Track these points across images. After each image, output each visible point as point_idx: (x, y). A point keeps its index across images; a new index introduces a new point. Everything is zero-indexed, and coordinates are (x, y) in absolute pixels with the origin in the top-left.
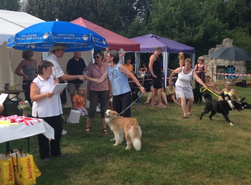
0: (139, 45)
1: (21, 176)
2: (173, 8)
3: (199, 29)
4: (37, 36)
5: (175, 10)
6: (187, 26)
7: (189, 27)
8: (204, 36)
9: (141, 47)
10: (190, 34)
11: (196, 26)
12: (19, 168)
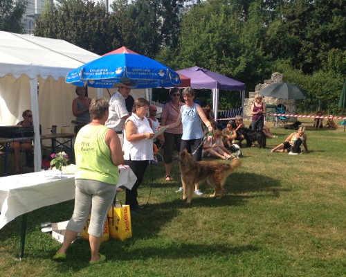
0: (189, 80)
1: (117, 228)
2: (211, 35)
3: (240, 60)
4: (109, 71)
5: (213, 37)
6: (227, 57)
7: (229, 58)
8: (246, 69)
9: (192, 82)
10: (230, 67)
11: (236, 57)
12: (116, 219)
